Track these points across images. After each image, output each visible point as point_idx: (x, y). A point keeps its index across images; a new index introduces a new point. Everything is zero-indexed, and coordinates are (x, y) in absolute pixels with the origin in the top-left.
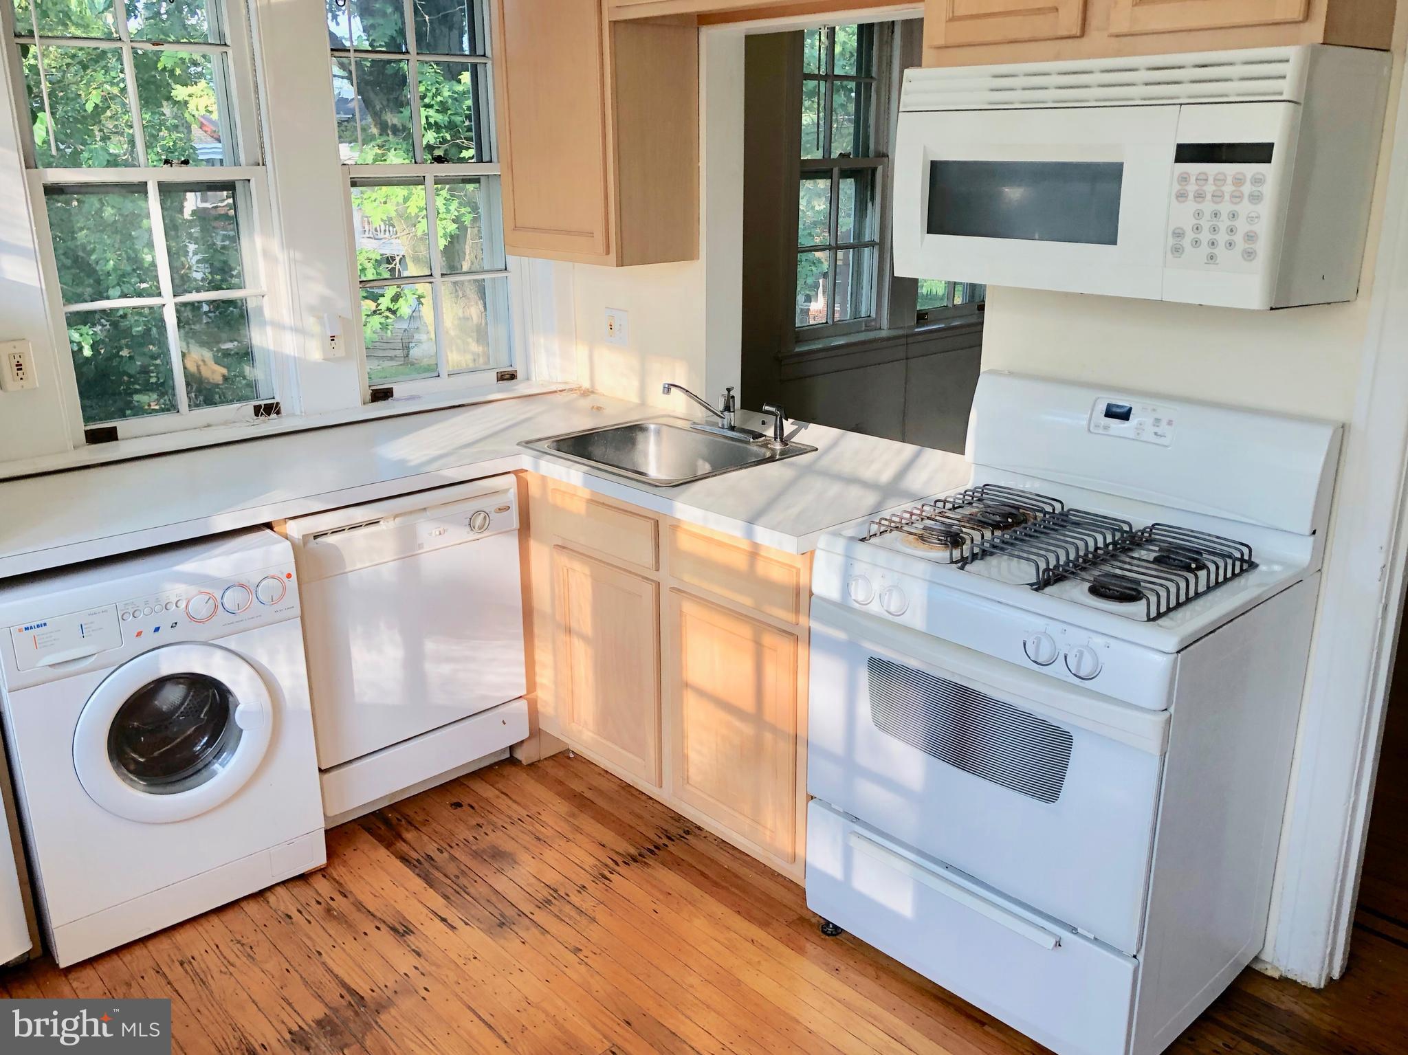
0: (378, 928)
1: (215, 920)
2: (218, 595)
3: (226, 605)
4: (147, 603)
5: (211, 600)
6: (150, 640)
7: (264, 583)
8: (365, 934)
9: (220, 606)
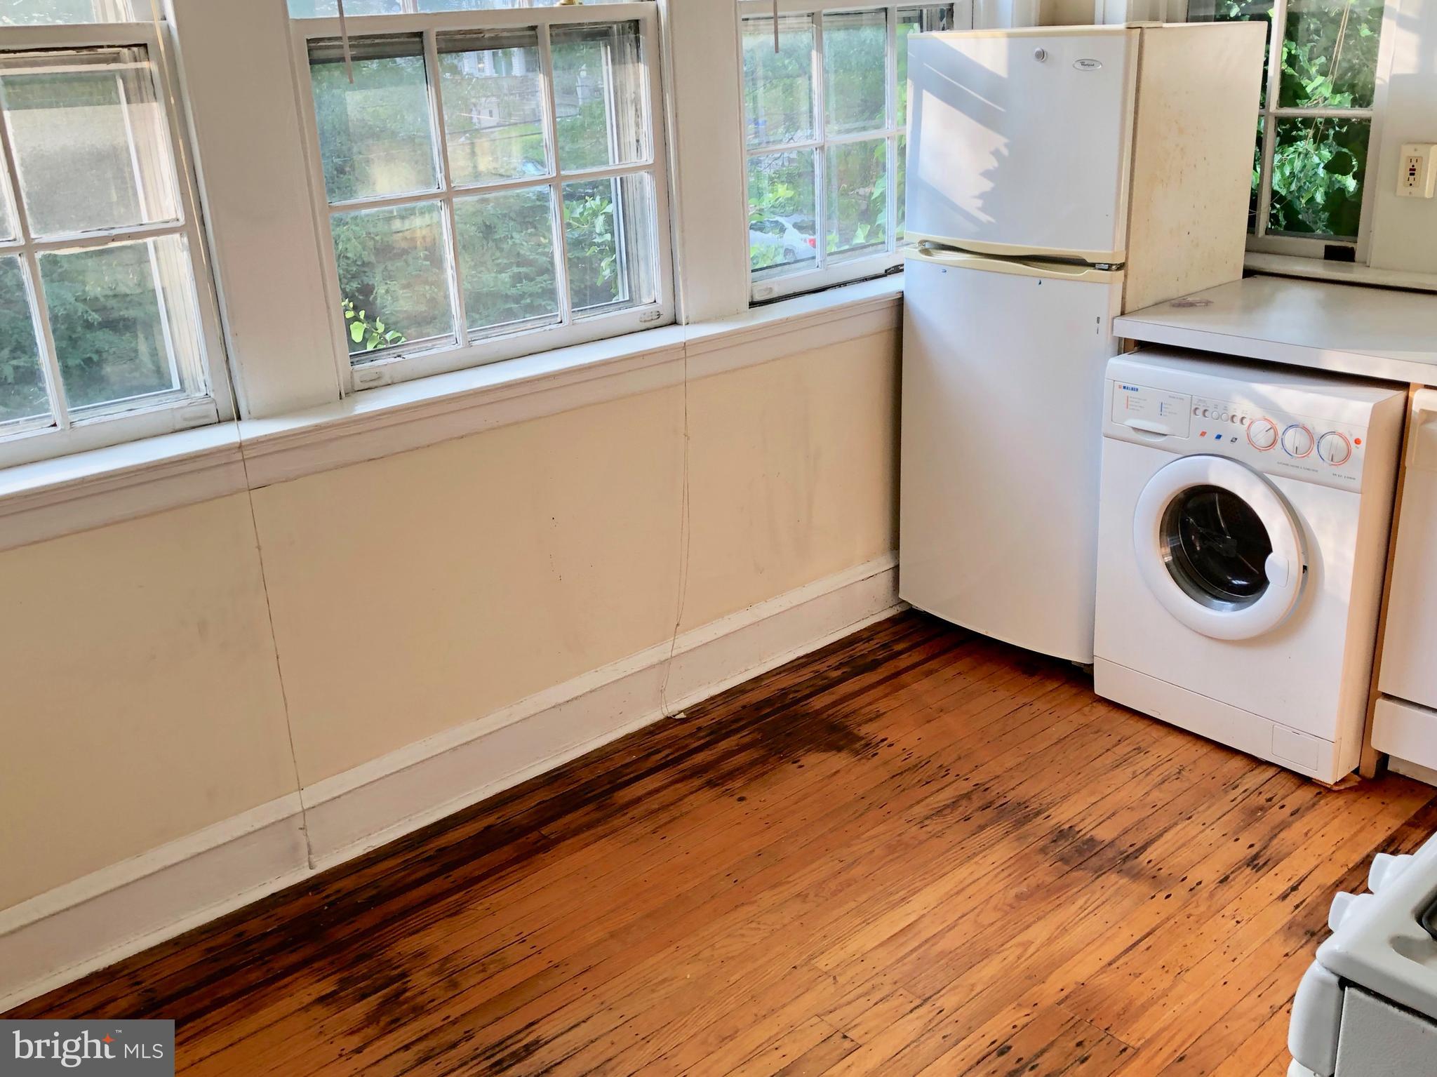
0: (1251, 846)
1: (1204, 750)
2: (1280, 430)
3: (1287, 443)
4: (1216, 407)
5: (1272, 430)
6: (1210, 444)
7: (1329, 437)
8: (1237, 840)
9: (1279, 441)
